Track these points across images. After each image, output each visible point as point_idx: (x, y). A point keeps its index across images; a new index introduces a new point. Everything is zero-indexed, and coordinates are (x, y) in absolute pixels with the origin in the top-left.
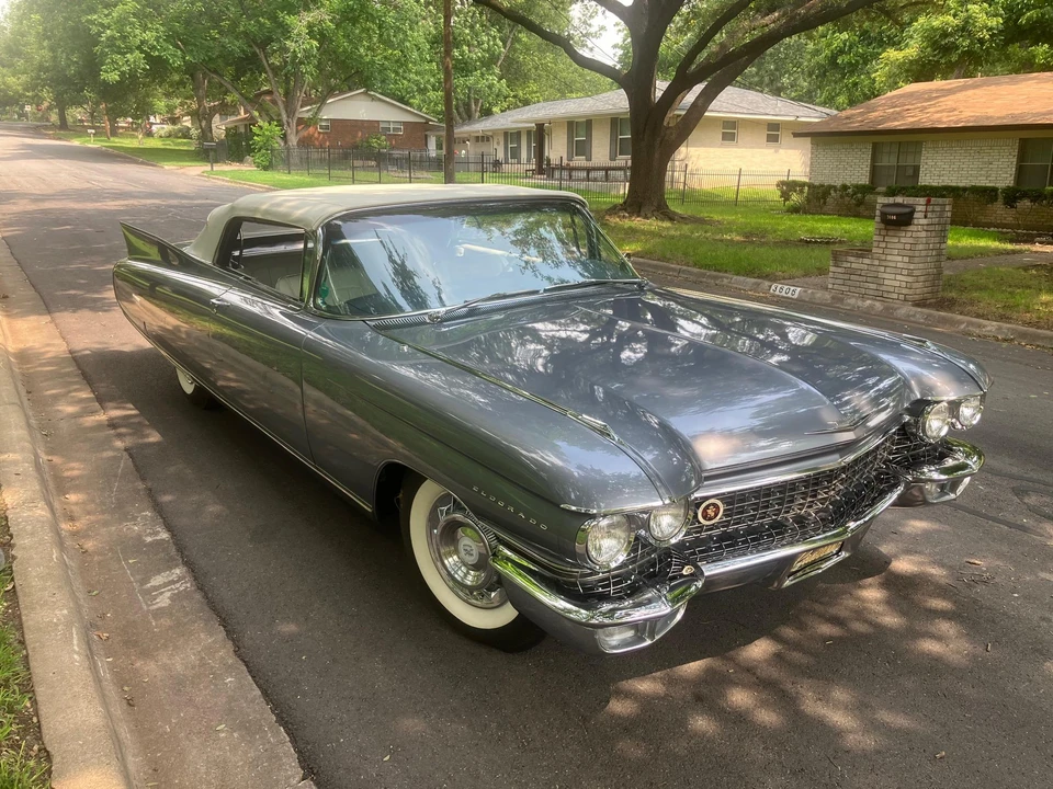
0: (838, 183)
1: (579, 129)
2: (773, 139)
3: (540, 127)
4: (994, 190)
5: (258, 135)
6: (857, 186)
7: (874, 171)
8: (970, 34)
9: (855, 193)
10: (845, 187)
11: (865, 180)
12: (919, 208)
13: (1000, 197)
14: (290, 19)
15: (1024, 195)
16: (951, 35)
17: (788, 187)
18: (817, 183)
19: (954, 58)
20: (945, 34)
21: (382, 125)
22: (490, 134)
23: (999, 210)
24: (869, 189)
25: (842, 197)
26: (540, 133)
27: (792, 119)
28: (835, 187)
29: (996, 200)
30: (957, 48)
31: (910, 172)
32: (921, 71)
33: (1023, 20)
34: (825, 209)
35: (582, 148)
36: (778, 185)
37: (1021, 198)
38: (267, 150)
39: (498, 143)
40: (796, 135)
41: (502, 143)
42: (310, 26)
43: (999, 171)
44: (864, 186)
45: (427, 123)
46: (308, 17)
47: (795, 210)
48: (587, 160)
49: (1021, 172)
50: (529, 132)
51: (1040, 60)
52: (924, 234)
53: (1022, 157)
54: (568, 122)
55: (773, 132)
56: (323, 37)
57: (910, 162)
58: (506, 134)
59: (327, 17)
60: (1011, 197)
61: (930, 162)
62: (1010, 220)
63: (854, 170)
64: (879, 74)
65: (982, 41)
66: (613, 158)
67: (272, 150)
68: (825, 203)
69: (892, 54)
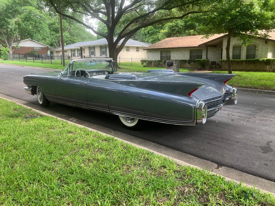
0: (154, 60)
1: (92, 48)
2: (138, 51)
3: (81, 48)
4: (186, 60)
5: (2, 51)
6: (158, 61)
7: (161, 57)
8: (178, 27)
9: (158, 62)
10: (155, 61)
11: (159, 59)
12: (174, 62)
13: (187, 62)
14: (9, 20)
15: (192, 61)
16: (174, 27)
17: (143, 61)
18: (149, 60)
19: (175, 32)
20: (173, 27)
21: (35, 48)
22: (67, 50)
23: (187, 65)
24: (160, 61)
25: (155, 63)
26: (81, 50)
27: (141, 46)
28: (153, 61)
29: (186, 62)
30: (176, 30)
31: (169, 57)
32: (169, 35)
33: (188, 24)
34: (151, 66)
35: (93, 53)
36: (141, 61)
37: (191, 62)
38: (5, 55)
39: (69, 52)
40: (144, 49)
41: (70, 52)
42: (16, 22)
43: (186, 56)
44: (159, 60)
45: (47, 47)
46: (15, 20)
47: (145, 66)
48: (94, 56)
49: (191, 57)
50: (77, 49)
51: (192, 33)
52: (175, 67)
53: (190, 54)
54: (89, 47)
55: (138, 49)
56: (19, 25)
57: (168, 55)
58: (71, 50)
59: (20, 20)
60: (189, 62)
61: (173, 55)
62: (189, 67)
63: (156, 57)
64: (160, 35)
65: (180, 28)
66: (101, 55)
67: (7, 55)
68: (151, 65)
69: (162, 31)
